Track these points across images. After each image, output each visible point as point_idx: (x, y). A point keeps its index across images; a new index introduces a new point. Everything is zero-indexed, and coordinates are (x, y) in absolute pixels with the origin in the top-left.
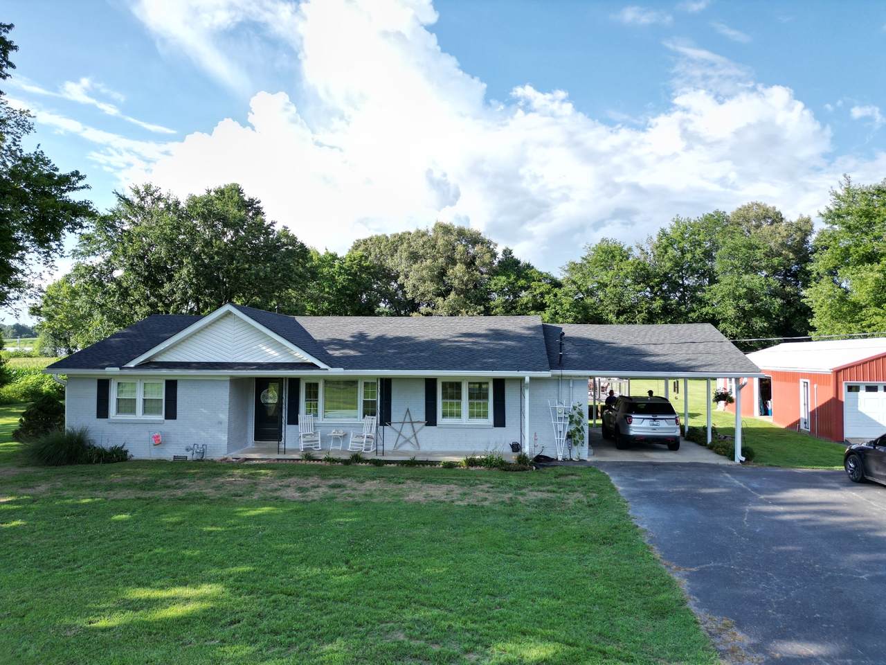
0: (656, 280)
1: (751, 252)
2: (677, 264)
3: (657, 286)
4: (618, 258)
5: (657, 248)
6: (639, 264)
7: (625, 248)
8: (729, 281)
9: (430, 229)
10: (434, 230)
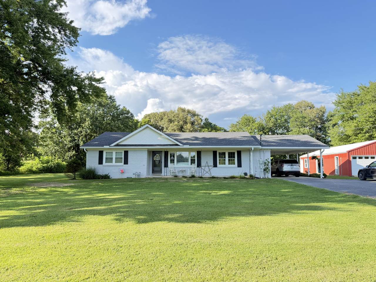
0: (267, 130)
1: (304, 119)
2: (275, 124)
3: (268, 132)
4: (251, 122)
5: (267, 118)
6: (260, 124)
7: (254, 118)
8: (296, 131)
9: (176, 110)
10: (178, 110)
